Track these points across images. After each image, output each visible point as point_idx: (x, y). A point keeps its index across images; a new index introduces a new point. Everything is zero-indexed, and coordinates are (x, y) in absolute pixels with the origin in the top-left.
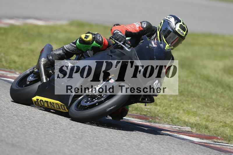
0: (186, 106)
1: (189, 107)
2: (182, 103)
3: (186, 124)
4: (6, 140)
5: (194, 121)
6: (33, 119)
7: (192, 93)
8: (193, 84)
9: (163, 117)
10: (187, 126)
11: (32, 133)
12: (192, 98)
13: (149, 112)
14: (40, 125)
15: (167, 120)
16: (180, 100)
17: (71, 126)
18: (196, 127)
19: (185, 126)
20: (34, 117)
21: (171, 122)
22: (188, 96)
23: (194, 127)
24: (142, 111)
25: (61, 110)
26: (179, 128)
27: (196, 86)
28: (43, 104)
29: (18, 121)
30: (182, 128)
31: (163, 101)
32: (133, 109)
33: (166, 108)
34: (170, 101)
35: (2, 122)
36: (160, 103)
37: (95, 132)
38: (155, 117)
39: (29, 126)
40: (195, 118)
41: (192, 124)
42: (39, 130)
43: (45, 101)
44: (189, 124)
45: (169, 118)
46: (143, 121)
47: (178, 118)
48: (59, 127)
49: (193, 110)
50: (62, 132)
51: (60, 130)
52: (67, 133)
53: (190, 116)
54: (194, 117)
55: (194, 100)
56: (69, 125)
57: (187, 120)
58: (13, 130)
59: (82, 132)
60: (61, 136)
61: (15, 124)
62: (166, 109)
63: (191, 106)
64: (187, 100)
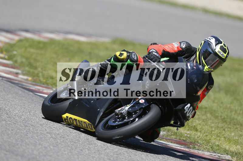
0: (228, 133)
1: (231, 135)
2: (224, 130)
3: (227, 152)
4: (38, 157)
5: (235, 150)
6: (67, 137)
7: (235, 121)
8: (236, 111)
9: (203, 144)
10: (227, 154)
11: (64, 153)
12: (235, 126)
13: (188, 137)
14: (74, 145)
15: (207, 147)
16: (222, 127)
17: (106, 148)
18: (237, 156)
19: (225, 154)
20: (68, 136)
21: (210, 149)
22: (230, 123)
23: (235, 156)
24: (181, 136)
25: (89, 129)
26: (219, 156)
27: (240, 114)
28: (72, 122)
29: (52, 139)
30: (222, 156)
31: (204, 127)
32: (172, 134)
33: (207, 134)
34: (212, 127)
35: (34, 139)
36: (201, 128)
37: (131, 155)
38: (194, 143)
39: (62, 145)
40: (236, 146)
41: (233, 153)
42: (72, 149)
43: (74, 119)
44: (229, 152)
45: (208, 145)
46: (182, 147)
47: (218, 146)
48: (93, 147)
49: (235, 138)
50: (96, 153)
51: (94, 151)
52: (102, 154)
53: (231, 144)
54: (234, 145)
55: (237, 128)
56: (104, 146)
57: (227, 148)
58: (45, 148)
59: (117, 155)
60: (95, 157)
61: (48, 142)
62: (207, 136)
63: (233, 134)
64: (229, 128)
